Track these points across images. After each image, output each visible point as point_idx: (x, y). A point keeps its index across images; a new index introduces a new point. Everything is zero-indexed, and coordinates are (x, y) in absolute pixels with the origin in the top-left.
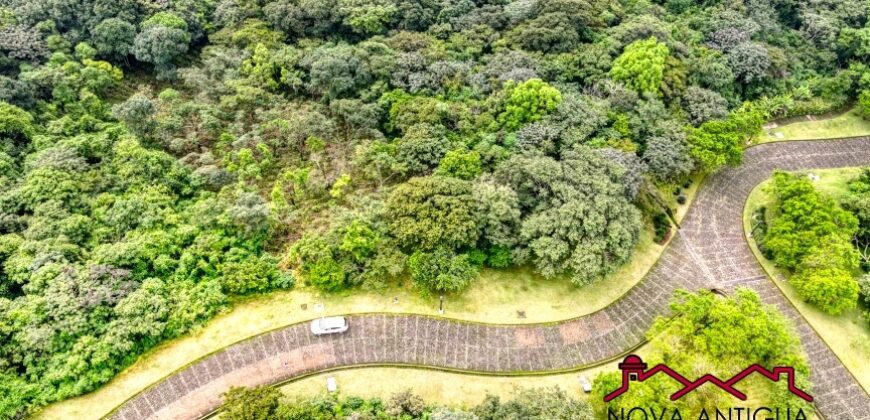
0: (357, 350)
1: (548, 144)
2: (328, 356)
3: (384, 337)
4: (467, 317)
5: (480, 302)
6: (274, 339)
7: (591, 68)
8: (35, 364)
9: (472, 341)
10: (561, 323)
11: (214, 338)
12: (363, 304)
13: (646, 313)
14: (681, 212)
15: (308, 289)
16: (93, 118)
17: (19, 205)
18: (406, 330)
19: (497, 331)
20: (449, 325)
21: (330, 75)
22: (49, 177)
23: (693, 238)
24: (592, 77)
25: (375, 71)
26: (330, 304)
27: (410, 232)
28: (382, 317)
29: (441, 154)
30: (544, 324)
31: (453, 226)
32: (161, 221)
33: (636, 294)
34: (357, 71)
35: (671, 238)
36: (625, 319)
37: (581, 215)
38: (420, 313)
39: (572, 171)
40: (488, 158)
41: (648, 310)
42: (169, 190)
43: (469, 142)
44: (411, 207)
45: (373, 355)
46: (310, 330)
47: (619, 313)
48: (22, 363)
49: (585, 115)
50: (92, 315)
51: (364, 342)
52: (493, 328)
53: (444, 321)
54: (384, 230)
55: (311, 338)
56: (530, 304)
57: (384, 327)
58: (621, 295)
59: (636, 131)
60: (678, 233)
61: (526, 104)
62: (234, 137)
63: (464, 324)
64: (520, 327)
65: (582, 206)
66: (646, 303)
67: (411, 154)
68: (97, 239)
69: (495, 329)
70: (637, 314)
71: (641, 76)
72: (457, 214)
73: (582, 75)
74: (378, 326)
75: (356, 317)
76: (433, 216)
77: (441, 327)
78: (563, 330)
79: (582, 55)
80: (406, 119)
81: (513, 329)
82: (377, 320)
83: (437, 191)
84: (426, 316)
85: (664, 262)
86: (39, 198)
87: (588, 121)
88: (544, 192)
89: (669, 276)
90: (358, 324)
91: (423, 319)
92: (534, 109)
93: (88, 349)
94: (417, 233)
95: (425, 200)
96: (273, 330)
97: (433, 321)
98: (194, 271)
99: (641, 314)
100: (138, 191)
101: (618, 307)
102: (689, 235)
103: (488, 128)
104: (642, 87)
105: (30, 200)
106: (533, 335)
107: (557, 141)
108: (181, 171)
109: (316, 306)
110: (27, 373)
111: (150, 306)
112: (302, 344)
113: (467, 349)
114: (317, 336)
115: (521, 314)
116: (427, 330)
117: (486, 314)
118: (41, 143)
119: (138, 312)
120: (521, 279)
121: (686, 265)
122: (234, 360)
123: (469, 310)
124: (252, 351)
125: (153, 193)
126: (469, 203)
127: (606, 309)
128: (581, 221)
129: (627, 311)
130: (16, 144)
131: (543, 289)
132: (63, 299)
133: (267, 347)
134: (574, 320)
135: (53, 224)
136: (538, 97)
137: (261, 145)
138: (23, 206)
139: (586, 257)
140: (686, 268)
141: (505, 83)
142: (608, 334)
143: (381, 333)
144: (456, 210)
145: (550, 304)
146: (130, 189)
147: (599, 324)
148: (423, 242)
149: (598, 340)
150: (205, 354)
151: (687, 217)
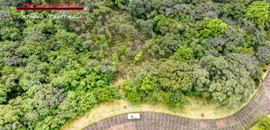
0: (143, 126)
1: (221, 48)
2: (133, 128)
3: (153, 121)
4: (183, 115)
5: (188, 109)
6: (114, 120)
7: (238, 12)
8: (31, 125)
9: (184, 125)
10: (217, 120)
11: (93, 117)
12: (146, 108)
13: (248, 118)
14: (264, 75)
15: (126, 99)
16: (46, 13)
17: (23, 54)
18: (161, 119)
19: (193, 121)
20: (176, 118)
21: (136, 7)
22: (33, 45)
23: (268, 87)
24: (237, 16)
25: (153, 6)
26: (135, 107)
27: (167, 85)
28: (153, 113)
29: (178, 47)
30: (211, 120)
31: (184, 85)
32: (73, 66)
33: (245, 110)
34: (147, 6)
35: (260, 86)
36: (240, 120)
37: (234, 86)
38: (166, 113)
39: (232, 65)
40: (196, 51)
41: (249, 117)
42: (75, 49)
43: (188, 42)
44: (168, 75)
45: (149, 128)
46: (127, 117)
47: (238, 117)
48: (27, 124)
49: (236, 36)
50: (51, 107)
51: (146, 123)
52: (192, 120)
53: (175, 116)
54: (156, 80)
55: (127, 120)
56: (206, 111)
57: (153, 117)
58: (239, 110)
59: (254, 43)
60: (262, 84)
61: (213, 30)
62: (98, 28)
63: (182, 118)
64: (202, 120)
65: (235, 82)
66: (249, 114)
67: (167, 46)
68: (51, 71)
69: (193, 120)
70: (245, 118)
71: (259, 19)
72: (186, 80)
73: (233, 14)
74: (151, 117)
75: (143, 113)
76: (176, 79)
77: (174, 118)
78: (217, 123)
79: (235, 5)
80: (164, 29)
81: (199, 121)
82: (151, 115)
83: (179, 70)
84: (169, 114)
85: (256, 97)
86: (29, 53)
87: (237, 39)
88: (219, 73)
89: (258, 103)
90: (144, 116)
91: (168, 115)
92: (216, 32)
93: (50, 122)
94: (170, 85)
95: (173, 72)
96: (114, 116)
97: (171, 116)
98: (85, 88)
99: (246, 118)
100: (64, 50)
101: (238, 114)
102: (267, 86)
103: (196, 36)
104: (258, 23)
105: (26, 52)
106: (206, 124)
107: (224, 47)
108: (79, 42)
109: (129, 107)
110: (29, 128)
111: (71, 106)
112: (124, 122)
113: (182, 128)
114: (130, 120)
115: (203, 115)
116: (168, 119)
117: (190, 114)
118: (29, 24)
119: (67, 109)
120: (203, 100)
121: (264, 99)
122: (100, 127)
123: (184, 112)
124: (106, 124)
125: (70, 51)
126: (190, 75)
127: (234, 115)
128: (234, 89)
129: (241, 116)
130: (20, 23)
131: (211, 105)
132: (40, 102)
133: (112, 122)
134: (222, 119)
135: (35, 66)
136: (218, 27)
137: (108, 33)
138: (24, 54)
139: (234, 102)
140: (264, 100)
141: (205, 18)
142: (233, 126)
143: (152, 119)
144: (185, 78)
145: (213, 112)
146: (61, 48)
147: (231, 121)
148: (171, 88)
149: (229, 128)
150: (90, 124)
151: (266, 78)
